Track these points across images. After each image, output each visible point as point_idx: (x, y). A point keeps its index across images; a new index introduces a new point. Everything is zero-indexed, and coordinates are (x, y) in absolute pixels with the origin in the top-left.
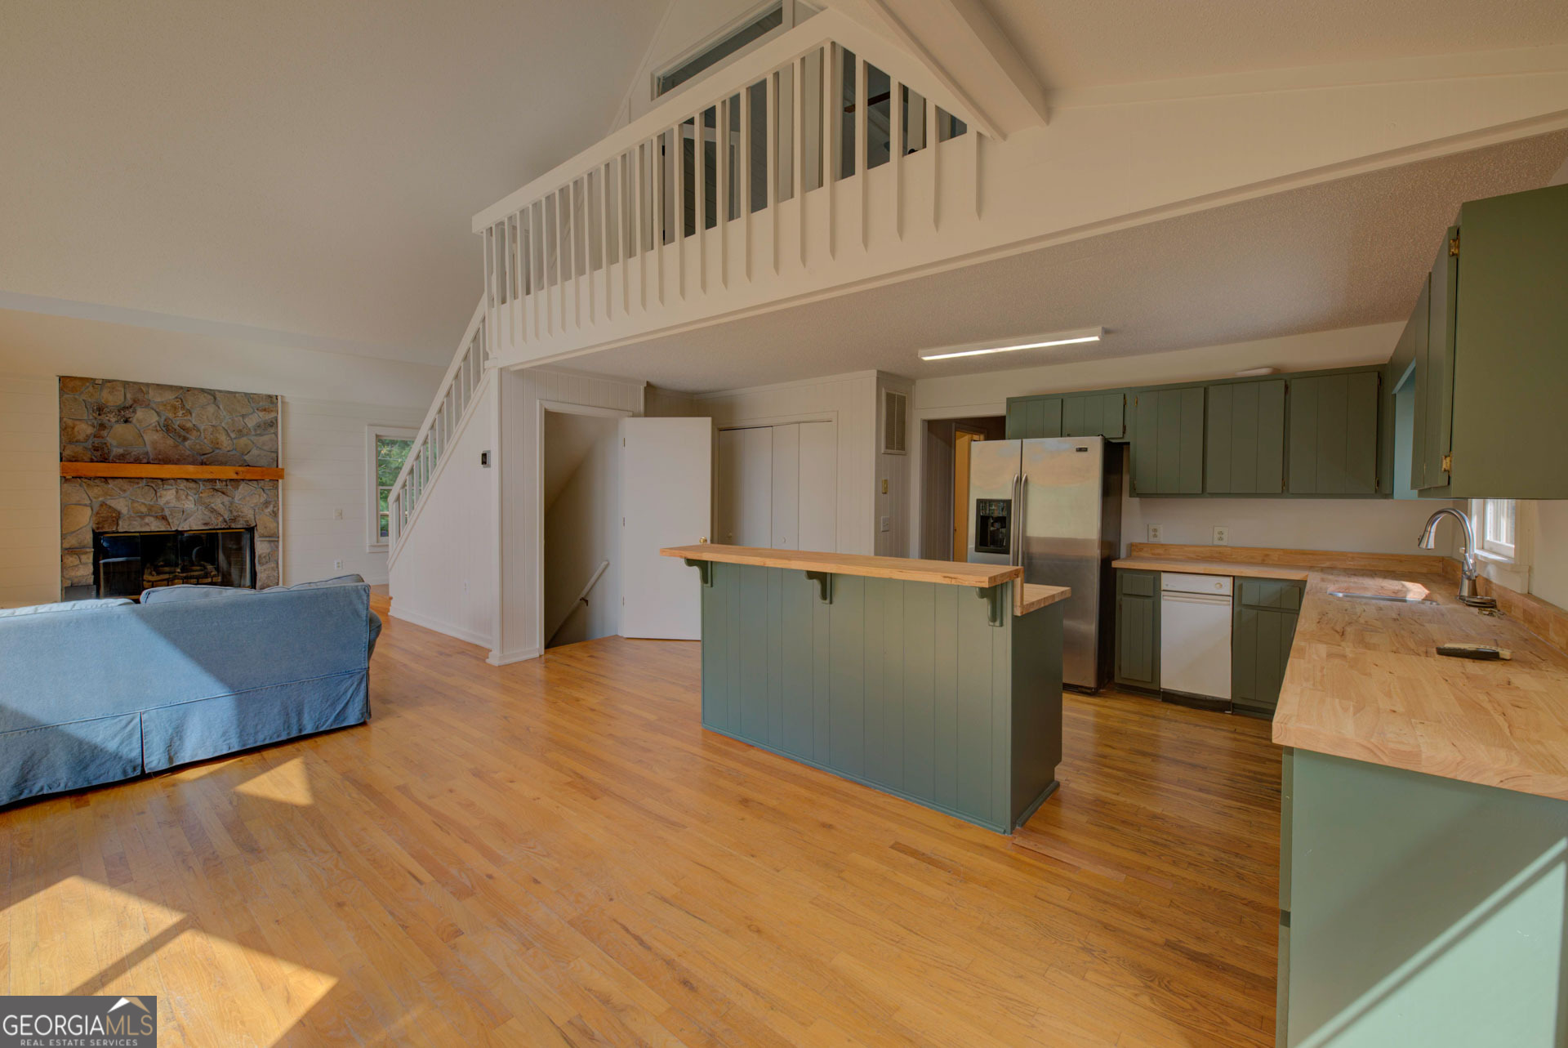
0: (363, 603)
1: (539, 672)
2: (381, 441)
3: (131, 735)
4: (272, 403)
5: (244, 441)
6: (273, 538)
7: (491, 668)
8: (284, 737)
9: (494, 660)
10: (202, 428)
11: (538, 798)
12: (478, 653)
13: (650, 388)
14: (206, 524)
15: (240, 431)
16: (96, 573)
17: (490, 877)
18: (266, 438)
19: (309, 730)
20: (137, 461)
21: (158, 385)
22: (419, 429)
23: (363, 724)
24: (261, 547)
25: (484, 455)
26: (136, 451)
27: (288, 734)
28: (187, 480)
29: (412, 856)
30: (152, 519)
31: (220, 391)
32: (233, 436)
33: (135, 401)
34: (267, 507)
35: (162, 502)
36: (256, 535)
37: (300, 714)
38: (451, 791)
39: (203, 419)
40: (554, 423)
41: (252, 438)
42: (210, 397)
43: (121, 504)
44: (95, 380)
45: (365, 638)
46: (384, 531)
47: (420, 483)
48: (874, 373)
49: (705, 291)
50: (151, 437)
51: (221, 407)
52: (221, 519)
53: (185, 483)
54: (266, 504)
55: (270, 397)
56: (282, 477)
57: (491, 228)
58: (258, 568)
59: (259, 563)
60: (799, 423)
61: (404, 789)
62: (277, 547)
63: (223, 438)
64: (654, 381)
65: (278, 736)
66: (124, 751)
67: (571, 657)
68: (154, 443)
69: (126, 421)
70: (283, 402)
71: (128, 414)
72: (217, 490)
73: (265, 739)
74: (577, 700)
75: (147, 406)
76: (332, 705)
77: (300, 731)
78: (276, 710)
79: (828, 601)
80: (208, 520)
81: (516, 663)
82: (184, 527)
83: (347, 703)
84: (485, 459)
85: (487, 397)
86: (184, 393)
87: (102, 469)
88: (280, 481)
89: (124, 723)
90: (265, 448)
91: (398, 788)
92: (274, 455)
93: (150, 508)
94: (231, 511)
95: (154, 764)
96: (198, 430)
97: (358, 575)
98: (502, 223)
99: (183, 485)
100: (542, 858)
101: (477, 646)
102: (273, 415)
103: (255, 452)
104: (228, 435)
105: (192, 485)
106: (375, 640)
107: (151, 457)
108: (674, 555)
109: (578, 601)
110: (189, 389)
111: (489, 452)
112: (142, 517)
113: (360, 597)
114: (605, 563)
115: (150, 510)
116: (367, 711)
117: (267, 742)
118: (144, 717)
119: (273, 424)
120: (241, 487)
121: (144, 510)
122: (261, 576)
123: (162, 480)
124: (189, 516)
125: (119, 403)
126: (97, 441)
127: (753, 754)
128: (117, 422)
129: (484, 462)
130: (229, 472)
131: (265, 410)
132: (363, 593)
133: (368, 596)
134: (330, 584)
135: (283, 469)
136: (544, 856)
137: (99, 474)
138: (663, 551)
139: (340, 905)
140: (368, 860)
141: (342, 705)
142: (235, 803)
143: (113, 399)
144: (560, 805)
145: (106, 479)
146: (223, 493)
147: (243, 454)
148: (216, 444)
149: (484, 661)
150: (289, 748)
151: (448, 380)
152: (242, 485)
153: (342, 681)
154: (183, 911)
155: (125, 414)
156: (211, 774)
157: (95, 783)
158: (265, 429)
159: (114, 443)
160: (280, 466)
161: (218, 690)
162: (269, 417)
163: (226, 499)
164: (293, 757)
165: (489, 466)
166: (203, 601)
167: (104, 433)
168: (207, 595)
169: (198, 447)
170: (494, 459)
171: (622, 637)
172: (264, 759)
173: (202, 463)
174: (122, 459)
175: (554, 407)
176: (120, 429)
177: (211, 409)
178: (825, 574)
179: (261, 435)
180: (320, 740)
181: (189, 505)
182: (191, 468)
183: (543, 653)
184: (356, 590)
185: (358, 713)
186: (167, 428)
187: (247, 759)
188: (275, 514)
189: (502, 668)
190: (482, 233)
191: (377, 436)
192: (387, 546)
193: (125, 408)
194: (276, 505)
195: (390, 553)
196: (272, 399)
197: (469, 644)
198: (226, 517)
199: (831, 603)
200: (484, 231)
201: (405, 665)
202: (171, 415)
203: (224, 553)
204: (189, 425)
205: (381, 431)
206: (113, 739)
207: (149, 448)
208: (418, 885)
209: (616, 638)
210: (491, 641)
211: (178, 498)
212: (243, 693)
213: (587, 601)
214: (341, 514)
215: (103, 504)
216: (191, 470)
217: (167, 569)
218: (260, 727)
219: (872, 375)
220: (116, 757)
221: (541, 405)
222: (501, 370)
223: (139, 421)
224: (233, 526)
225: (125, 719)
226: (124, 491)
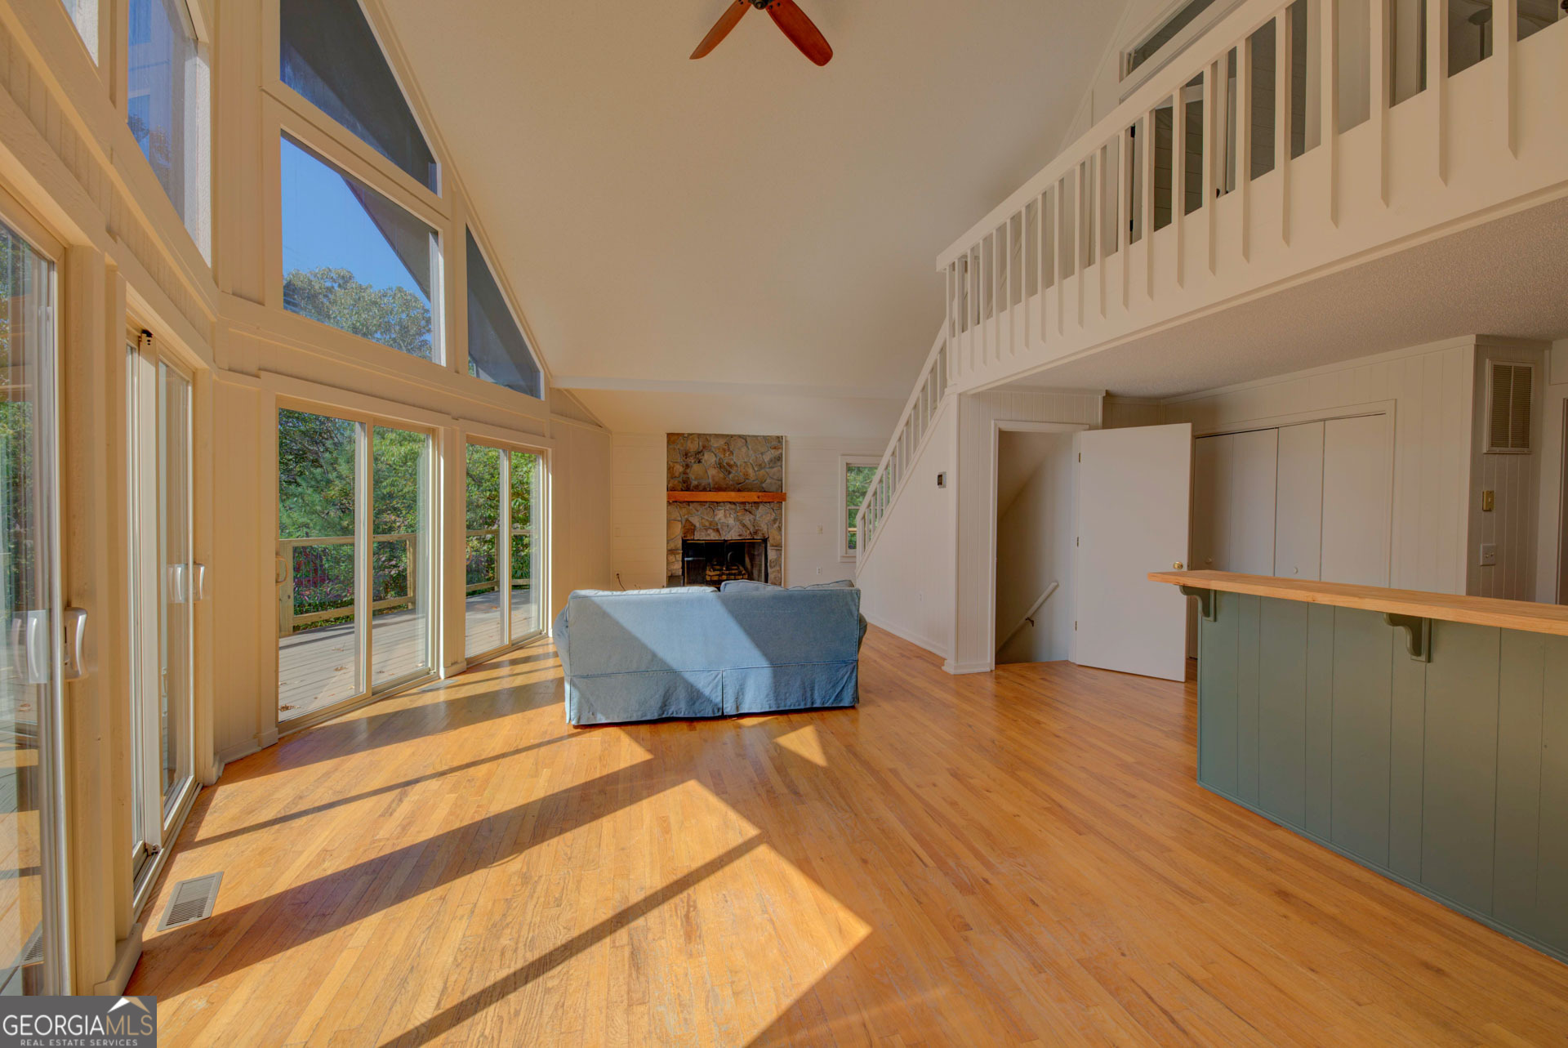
0: (855, 605)
1: (990, 685)
2: (849, 469)
3: (717, 686)
4: (779, 442)
5: (762, 472)
6: (778, 547)
7: (946, 674)
8: (802, 707)
9: (950, 667)
10: (739, 464)
11: (1018, 816)
12: (937, 661)
13: (1110, 398)
14: (740, 535)
15: (760, 465)
16: (683, 568)
17: (986, 881)
18: (776, 469)
19: (818, 704)
20: (704, 490)
21: (715, 435)
22: (882, 456)
23: (853, 707)
24: (772, 555)
25: (940, 477)
26: (704, 483)
27: (805, 704)
28: (730, 502)
29: (912, 835)
30: (711, 531)
31: (749, 436)
32: (756, 469)
33: (704, 447)
34: (775, 523)
35: (717, 519)
36: (768, 545)
37: (812, 690)
38: (935, 785)
39: (741, 458)
40: (1007, 442)
41: (767, 470)
42: (743, 441)
43: (696, 521)
44: (683, 434)
45: (857, 633)
46: (852, 545)
47: (882, 503)
48: (1470, 340)
49: (1214, 273)
50: (712, 472)
51: (750, 447)
52: (748, 532)
53: (729, 505)
54: (775, 520)
55: (778, 437)
56: (784, 499)
57: (954, 263)
58: (769, 570)
59: (770, 566)
60: (1324, 420)
61: (894, 771)
62: (781, 554)
63: (750, 471)
64: (1115, 388)
65: (799, 705)
66: (713, 697)
67: (1022, 676)
68: (713, 476)
69: (699, 462)
70: (786, 441)
71: (700, 456)
72: (746, 510)
73: (790, 706)
74: (1039, 723)
75: (710, 451)
76: (833, 686)
77: (813, 703)
78: (798, 684)
79: (1423, 658)
80: (741, 533)
81: (969, 674)
82: (728, 537)
83: (843, 688)
84: (940, 480)
85: (946, 419)
86: (729, 438)
87: (687, 496)
88: (783, 503)
89: (714, 676)
90: (775, 477)
91: (891, 770)
92: (780, 482)
93: (711, 523)
94: (754, 526)
95: (728, 709)
96: (737, 466)
97: (850, 581)
98: (965, 256)
99: (728, 506)
100: (1035, 880)
101: (930, 652)
102: (780, 451)
103: (768, 481)
104: (753, 469)
105: (733, 506)
106: (862, 637)
107: (712, 486)
108: (1167, 581)
109: (1023, 620)
110: (732, 436)
111: (945, 473)
112: (706, 530)
113: (853, 600)
114: (1054, 584)
115: (710, 524)
116: (856, 698)
117: (792, 708)
118: (724, 674)
119: (779, 458)
120: (760, 508)
121: (707, 524)
122: (771, 576)
123: (717, 503)
124: (731, 529)
125: (696, 449)
126: (685, 476)
127: (1280, 834)
128: (695, 462)
129: (940, 483)
130: (753, 497)
131: (775, 448)
132: (855, 596)
133: (859, 599)
134: (831, 587)
135: (785, 494)
136: (1037, 879)
137: (686, 500)
138: (1152, 575)
139: (865, 862)
140: (878, 828)
141: (840, 688)
142: (779, 751)
143: (693, 447)
144: (1043, 830)
145: (689, 503)
146: (750, 512)
147: (762, 483)
148: (746, 475)
149: (940, 668)
150: (805, 716)
151: (908, 410)
152: (761, 506)
153: (840, 668)
154: (760, 828)
155: (698, 455)
156: (760, 724)
157: (698, 715)
158: (775, 463)
159: (693, 478)
160: (784, 491)
161: (764, 663)
162: (777, 453)
163: (752, 517)
164: (810, 724)
165: (945, 487)
166: (755, 593)
167: (688, 471)
168: (757, 589)
169: (736, 478)
170: (951, 480)
171: (1074, 663)
172: (790, 721)
173: (739, 490)
174: (697, 488)
175: (1008, 427)
176: (696, 467)
177: (744, 450)
178: (1419, 620)
179: (772, 468)
180: (826, 714)
181: (731, 521)
182: (733, 494)
183: (994, 668)
184: (851, 593)
185: (850, 697)
186: (720, 466)
187: (780, 718)
188: (780, 528)
189: (958, 678)
190: (945, 269)
191: (847, 464)
192: (855, 557)
193: (699, 453)
194: (781, 523)
195: (858, 564)
196: (779, 439)
197: (925, 650)
198: (751, 530)
199: (1429, 660)
200: (948, 268)
201: (875, 661)
202: (722, 456)
203: (749, 556)
204: (732, 462)
205: (851, 460)
206: (708, 686)
207: (711, 481)
208: (924, 867)
209: (1067, 663)
210: (945, 649)
211: (725, 516)
212: (778, 668)
213: (1032, 622)
214: (822, 529)
215: (687, 520)
216: (732, 496)
217: (718, 567)
218: (788, 695)
219: (1466, 344)
220: (709, 700)
221: (996, 425)
222: (960, 395)
223: (706, 461)
224: (755, 538)
225: (714, 673)
226: (697, 511)
